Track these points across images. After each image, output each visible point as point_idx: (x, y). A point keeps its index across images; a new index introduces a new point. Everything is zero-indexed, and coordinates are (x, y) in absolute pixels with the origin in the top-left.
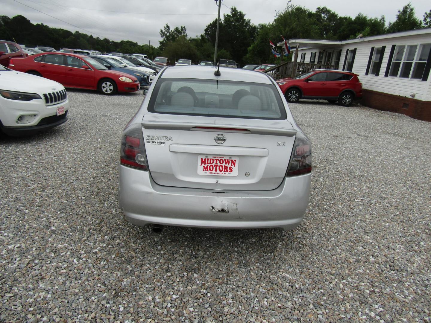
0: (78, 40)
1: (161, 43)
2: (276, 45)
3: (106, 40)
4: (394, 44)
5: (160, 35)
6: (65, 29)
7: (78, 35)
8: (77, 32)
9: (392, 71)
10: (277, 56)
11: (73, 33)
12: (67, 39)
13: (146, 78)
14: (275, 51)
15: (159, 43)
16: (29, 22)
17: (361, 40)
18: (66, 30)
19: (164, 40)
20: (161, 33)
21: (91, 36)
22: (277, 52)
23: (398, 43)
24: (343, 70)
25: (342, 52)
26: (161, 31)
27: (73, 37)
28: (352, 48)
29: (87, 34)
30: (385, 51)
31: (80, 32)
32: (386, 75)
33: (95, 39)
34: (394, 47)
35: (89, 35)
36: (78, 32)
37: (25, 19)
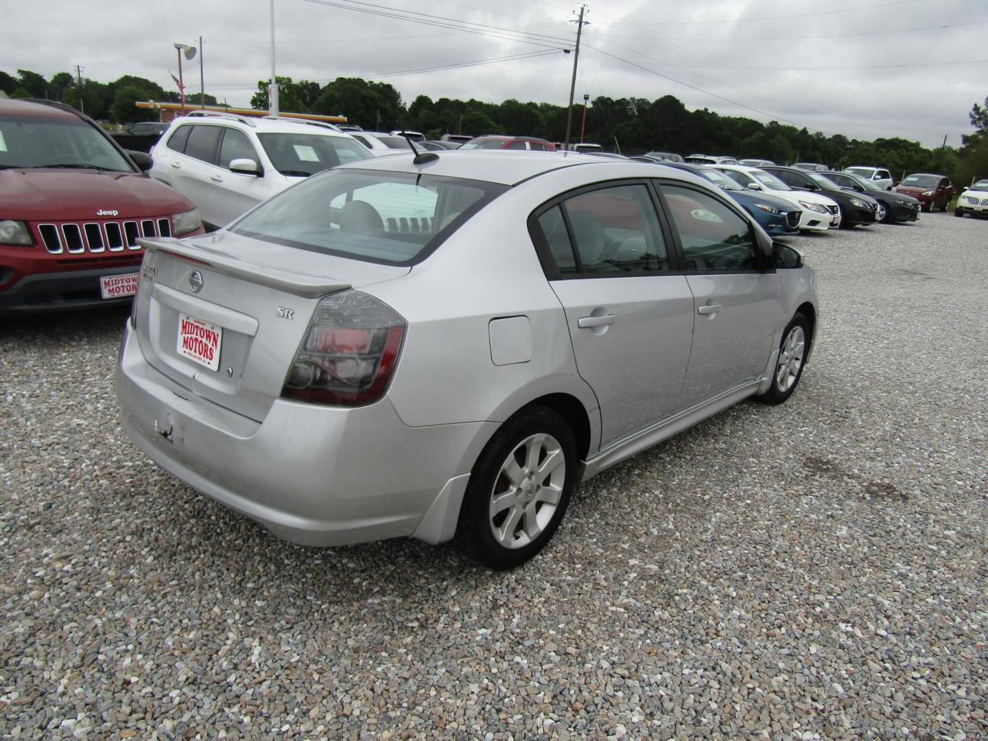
0: (771, 141)
1: (966, 139)
3: (839, 139)
5: (971, 119)
6: (749, 118)
7: (775, 128)
8: (774, 123)
11: (765, 125)
12: (748, 140)
13: (784, 216)
15: (961, 139)
16: (682, 106)
18: (751, 120)
19: (981, 132)
20: (973, 113)
21: (804, 131)
26: (976, 109)
27: (763, 135)
29: (795, 126)
31: (781, 123)
33: (810, 136)
35: (800, 128)
36: (776, 123)
37: (677, 101)
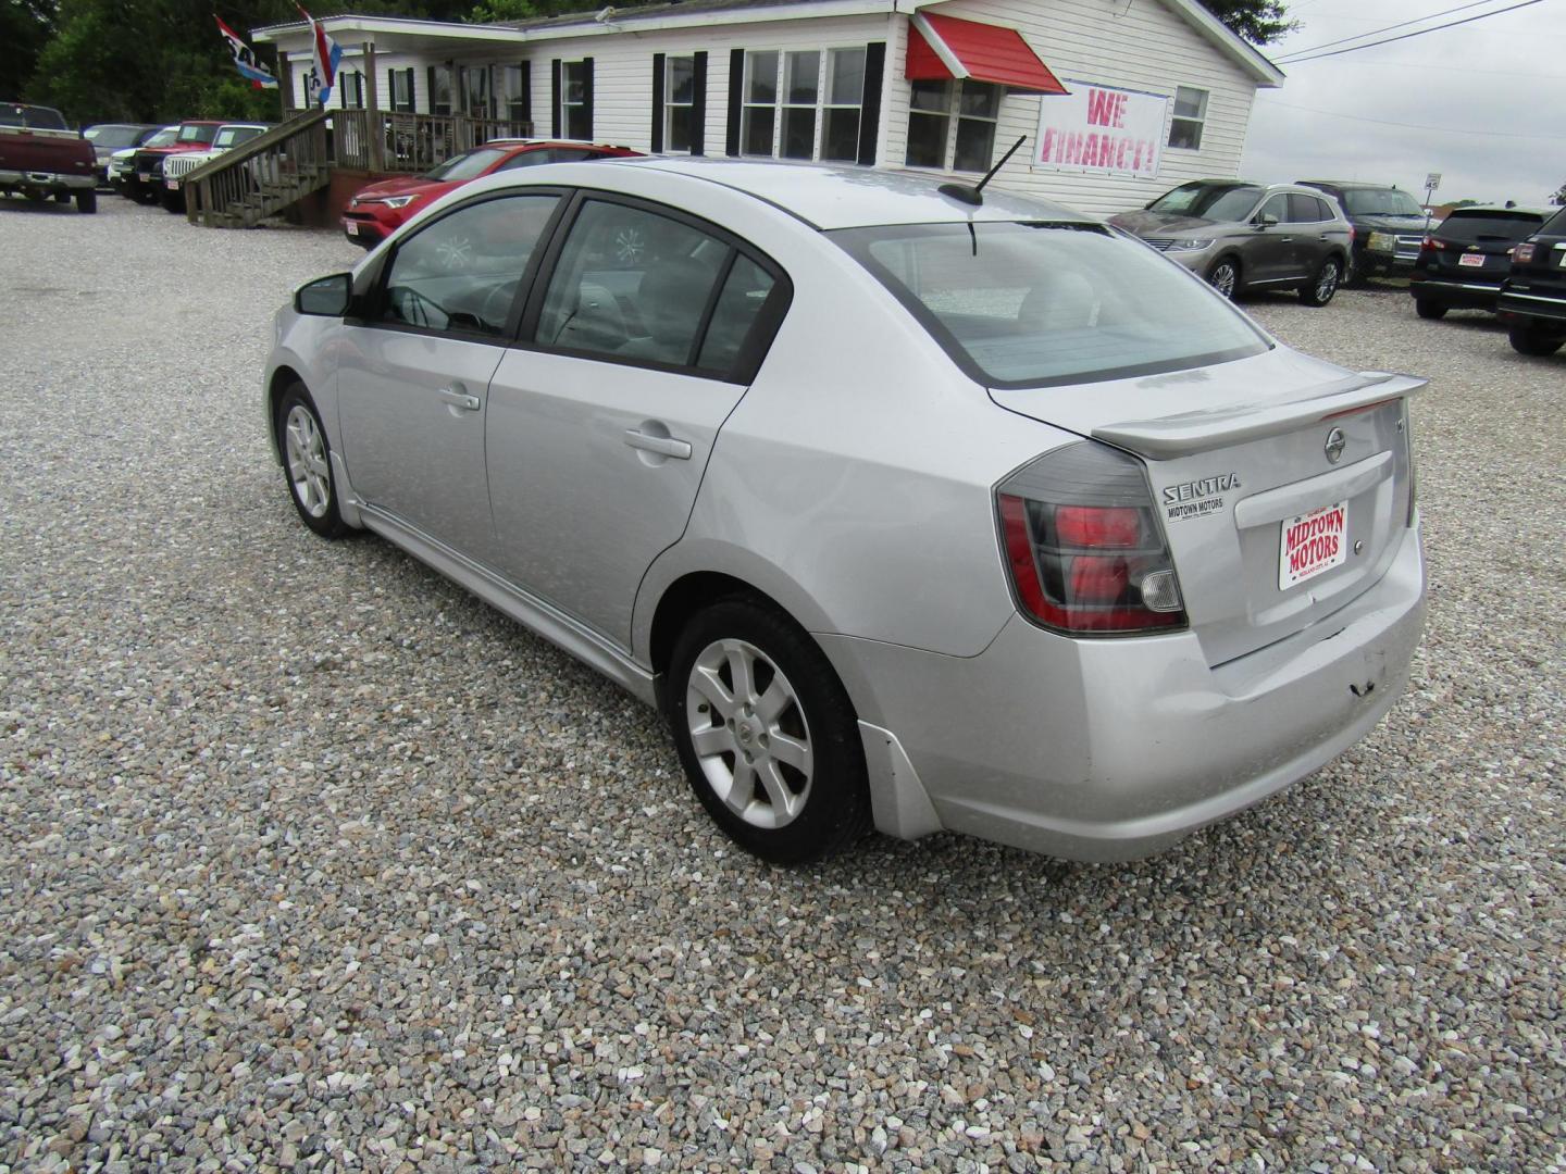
2: (247, 39)
4: (737, 45)
9: (750, 137)
10: (265, 85)
14: (249, 63)
17: (613, 27)
22: (257, 65)
23: (751, 44)
24: (556, 134)
25: (532, 70)
28: (574, 55)
30: (710, 70)
32: (732, 150)
34: (737, 57)
